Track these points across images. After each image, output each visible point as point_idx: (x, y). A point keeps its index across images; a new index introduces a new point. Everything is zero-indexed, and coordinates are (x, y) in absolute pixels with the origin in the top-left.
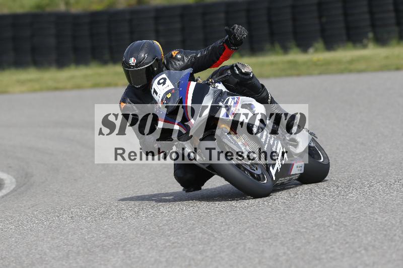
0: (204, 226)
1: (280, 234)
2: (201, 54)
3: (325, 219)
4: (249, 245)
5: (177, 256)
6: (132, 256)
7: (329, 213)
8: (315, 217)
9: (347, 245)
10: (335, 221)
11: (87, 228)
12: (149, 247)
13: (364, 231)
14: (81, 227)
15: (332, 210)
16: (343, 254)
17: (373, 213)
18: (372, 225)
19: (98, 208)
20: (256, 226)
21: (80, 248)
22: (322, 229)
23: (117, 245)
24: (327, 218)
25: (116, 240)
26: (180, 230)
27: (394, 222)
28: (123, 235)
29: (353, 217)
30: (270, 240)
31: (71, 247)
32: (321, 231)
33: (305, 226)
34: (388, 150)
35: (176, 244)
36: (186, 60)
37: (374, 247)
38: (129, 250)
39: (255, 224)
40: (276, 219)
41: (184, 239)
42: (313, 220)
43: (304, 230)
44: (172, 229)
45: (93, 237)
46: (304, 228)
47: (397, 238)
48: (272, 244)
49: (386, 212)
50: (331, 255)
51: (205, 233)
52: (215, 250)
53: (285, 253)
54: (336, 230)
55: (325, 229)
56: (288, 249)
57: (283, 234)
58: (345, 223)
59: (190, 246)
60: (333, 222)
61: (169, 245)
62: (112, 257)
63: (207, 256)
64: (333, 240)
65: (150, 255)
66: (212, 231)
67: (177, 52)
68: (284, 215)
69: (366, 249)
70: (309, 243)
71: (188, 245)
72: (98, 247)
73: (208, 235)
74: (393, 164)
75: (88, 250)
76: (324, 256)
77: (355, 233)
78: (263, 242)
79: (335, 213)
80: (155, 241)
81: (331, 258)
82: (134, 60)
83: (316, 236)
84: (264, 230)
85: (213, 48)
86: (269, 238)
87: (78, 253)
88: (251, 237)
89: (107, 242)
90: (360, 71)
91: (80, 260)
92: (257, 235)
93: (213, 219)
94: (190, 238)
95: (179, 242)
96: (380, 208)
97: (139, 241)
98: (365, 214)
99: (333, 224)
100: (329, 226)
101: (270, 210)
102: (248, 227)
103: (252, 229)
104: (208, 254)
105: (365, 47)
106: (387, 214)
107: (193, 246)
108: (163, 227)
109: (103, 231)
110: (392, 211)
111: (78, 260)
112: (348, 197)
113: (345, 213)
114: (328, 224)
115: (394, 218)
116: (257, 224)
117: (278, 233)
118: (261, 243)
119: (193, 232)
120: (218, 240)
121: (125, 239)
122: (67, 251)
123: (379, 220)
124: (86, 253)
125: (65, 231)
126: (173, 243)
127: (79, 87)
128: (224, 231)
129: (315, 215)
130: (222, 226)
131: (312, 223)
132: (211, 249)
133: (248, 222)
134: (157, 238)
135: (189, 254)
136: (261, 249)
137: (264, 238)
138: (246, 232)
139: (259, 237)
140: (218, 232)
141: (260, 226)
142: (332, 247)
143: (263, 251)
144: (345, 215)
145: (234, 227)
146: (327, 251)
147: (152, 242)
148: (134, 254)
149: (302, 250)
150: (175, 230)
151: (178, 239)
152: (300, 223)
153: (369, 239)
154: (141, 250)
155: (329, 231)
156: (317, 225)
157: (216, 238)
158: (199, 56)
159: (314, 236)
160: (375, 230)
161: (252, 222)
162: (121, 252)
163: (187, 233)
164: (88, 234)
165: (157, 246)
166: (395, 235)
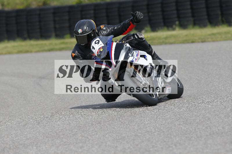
0: (83, 132)
1: (126, 137)
2: (117, 27)
3: (152, 128)
4: (108, 143)
5: (67, 149)
6: (41, 150)
7: (154, 125)
8: (146, 127)
9: (165, 143)
10: (158, 129)
11: (15, 134)
12: (51, 145)
13: (175, 135)
14: (11, 133)
15: (156, 123)
16: (162, 148)
17: (179, 125)
18: (179, 131)
19: (21, 122)
20: (113, 132)
21: (11, 145)
22: (150, 134)
23: (32, 144)
24: (153, 128)
25: (32, 140)
26: (69, 135)
27: (191, 130)
28: (36, 138)
29: (168, 127)
30: (120, 140)
31: (6, 145)
32: (150, 135)
33: (140, 132)
34: (187, 88)
35: (66, 143)
36: (108, 30)
37: (180, 144)
38: (40, 147)
39: (112, 131)
40: (124, 129)
41: (71, 140)
42: (145, 129)
43: (140, 134)
44: (64, 134)
45: (19, 139)
46: (140, 133)
47: (193, 139)
48: (121, 143)
49: (187, 124)
50: (156, 149)
51: (83, 136)
52: (89, 146)
53: (129, 148)
54: (158, 134)
55: (152, 134)
56: (131, 146)
57: (128, 136)
58: (163, 130)
59: (75, 144)
60: (157, 130)
61: (62, 144)
62: (29, 151)
63: (84, 150)
64: (157, 140)
65: (52, 149)
66: (87, 135)
67: (103, 26)
68: (129, 126)
69: (175, 145)
70: (143, 142)
71: (73, 143)
72: (22, 145)
73: (85, 138)
74: (191, 97)
75: (16, 147)
76: (151, 149)
77: (169, 136)
78: (117, 141)
79: (158, 125)
80: (54, 141)
81: (156, 150)
82: (81, 31)
83: (147, 138)
84: (117, 135)
85: (123, 24)
86: (120, 139)
87: (10, 148)
88: (110, 139)
89: (27, 142)
90: (171, 43)
91: (11, 152)
92: (113, 138)
93: (88, 128)
94: (75, 140)
95: (68, 141)
96: (183, 122)
97: (45, 141)
98: (175, 125)
99: (156, 131)
100: (154, 132)
101: (120, 123)
102: (108, 133)
103: (110, 134)
104: (85, 148)
105: (174, 29)
106: (187, 125)
107: (76, 144)
108: (59, 133)
109: (24, 136)
110: (190, 123)
111: (10, 152)
112: (165, 116)
113: (164, 125)
114: (153, 131)
115: (191, 127)
116: (113, 131)
117: (125, 136)
118: (116, 142)
119: (76, 136)
120: (91, 141)
121: (37, 140)
122: (3, 147)
123: (183, 129)
124: (15, 148)
125: (2, 136)
126: (65, 142)
127: (10, 53)
128: (94, 135)
129: (146, 126)
130: (93, 132)
131: (144, 130)
132: (87, 146)
133: (108, 130)
134: (55, 139)
135: (74, 149)
136: (115, 145)
137: (117, 139)
138: (107, 136)
139: (114, 139)
140: (90, 136)
141: (114, 132)
142: (156, 144)
143: (116, 147)
144: (163, 126)
145: (100, 133)
146: (153, 147)
147: (53, 142)
148: (42, 149)
149: (139, 146)
150: (66, 135)
151: (68, 140)
152: (138, 130)
153: (177, 139)
154: (46, 146)
155: (154, 135)
156: (147, 132)
157: (90, 139)
158: (116, 28)
159: (146, 138)
160: (181, 134)
161: (110, 130)
162: (35, 148)
163: (73, 137)
164: (16, 137)
165: (55, 144)
166: (192, 137)
